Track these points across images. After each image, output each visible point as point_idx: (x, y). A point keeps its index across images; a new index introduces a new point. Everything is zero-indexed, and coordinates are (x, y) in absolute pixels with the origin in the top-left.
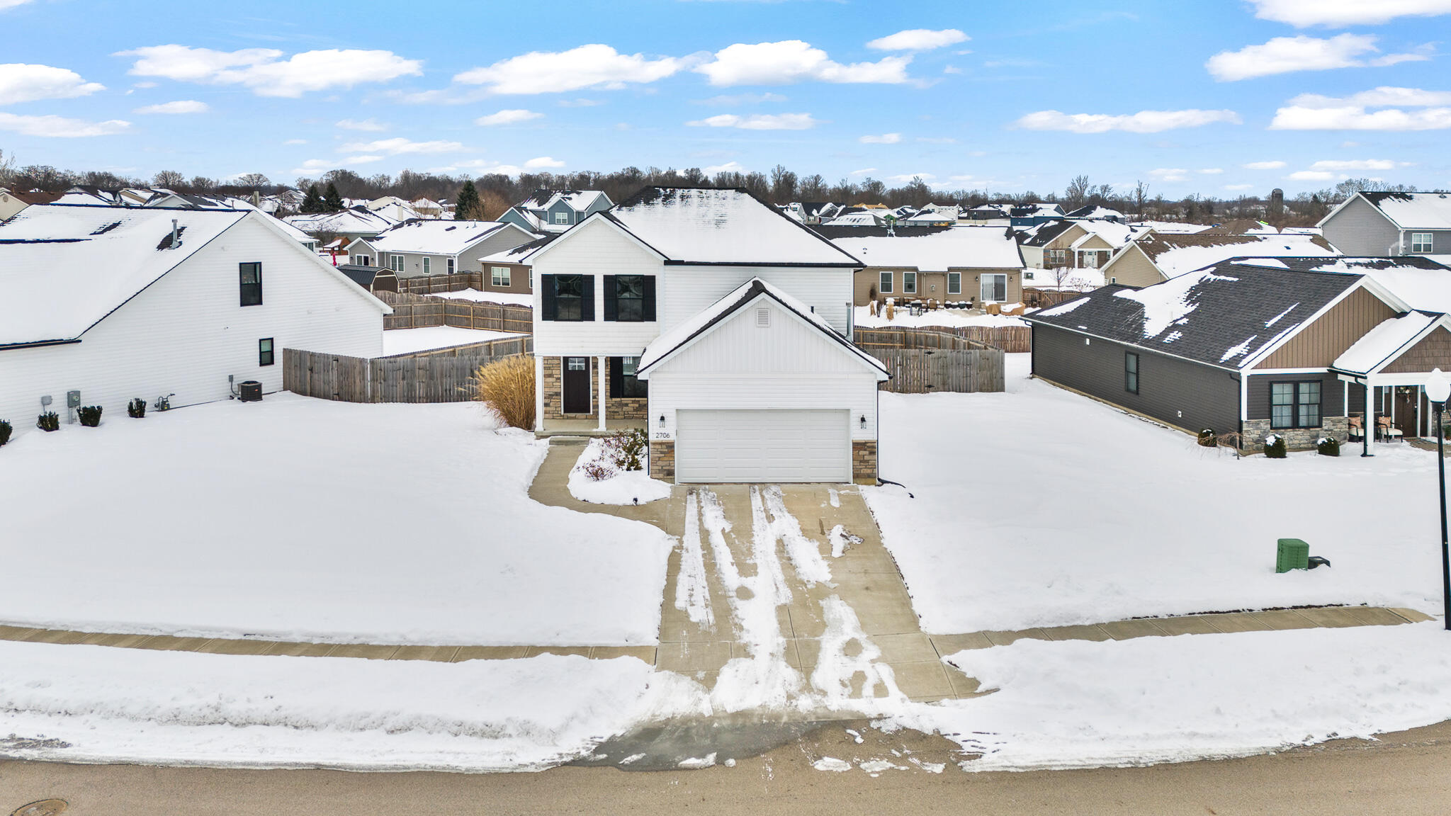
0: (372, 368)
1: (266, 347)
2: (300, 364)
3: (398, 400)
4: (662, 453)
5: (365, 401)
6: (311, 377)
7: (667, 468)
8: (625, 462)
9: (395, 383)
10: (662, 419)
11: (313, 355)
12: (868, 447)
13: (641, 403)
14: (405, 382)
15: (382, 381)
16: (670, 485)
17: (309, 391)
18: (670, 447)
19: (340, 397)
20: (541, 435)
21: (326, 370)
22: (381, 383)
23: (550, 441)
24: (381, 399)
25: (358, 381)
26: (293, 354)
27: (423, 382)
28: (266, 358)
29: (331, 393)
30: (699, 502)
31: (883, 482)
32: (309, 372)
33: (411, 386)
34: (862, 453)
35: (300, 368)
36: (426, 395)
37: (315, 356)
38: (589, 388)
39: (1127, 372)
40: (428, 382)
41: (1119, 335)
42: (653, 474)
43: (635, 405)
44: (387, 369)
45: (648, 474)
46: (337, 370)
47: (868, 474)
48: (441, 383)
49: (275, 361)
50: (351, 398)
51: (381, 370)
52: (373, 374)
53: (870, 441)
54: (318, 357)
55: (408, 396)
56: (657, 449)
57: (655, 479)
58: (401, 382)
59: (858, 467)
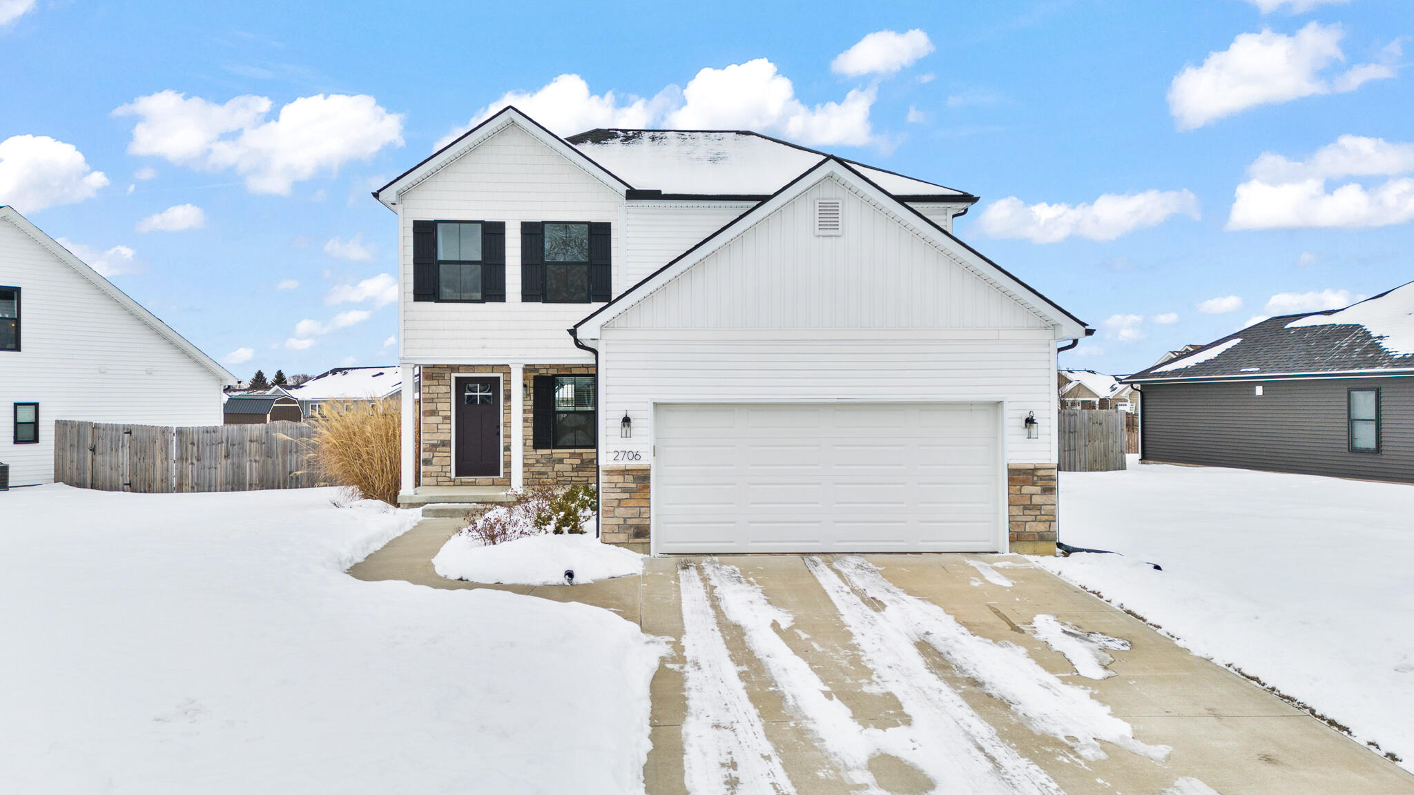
0: (180, 441)
1: (26, 415)
2: (78, 442)
3: (218, 488)
4: (624, 490)
5: (167, 490)
6: (93, 460)
7: (635, 521)
8: (551, 519)
9: (213, 465)
10: (626, 420)
11: (96, 427)
12: (1041, 478)
13: (584, 456)
14: (229, 461)
15: (195, 461)
16: (642, 556)
17: (89, 481)
18: (642, 478)
19: (132, 487)
20: (408, 502)
21: (115, 449)
22: (192, 464)
23: (424, 511)
24: (193, 488)
25: (158, 462)
26: (69, 428)
27: (256, 461)
28: (26, 433)
29: (121, 483)
30: (705, 580)
31: (1068, 551)
32: (89, 454)
33: (239, 467)
34: (1027, 489)
35: (78, 447)
36: (261, 480)
37: (99, 428)
38: (499, 434)
39: (1351, 421)
40: (264, 461)
41: (1333, 364)
42: (607, 536)
43: (578, 461)
44: (202, 443)
45: (598, 536)
46: (129, 447)
47: (1038, 533)
48: (284, 462)
49: (40, 438)
50: (149, 489)
51: (193, 444)
52: (181, 450)
53: (1044, 466)
54: (103, 430)
55: (233, 482)
56: (616, 483)
57: (610, 544)
58: (224, 462)
59: (1018, 519)
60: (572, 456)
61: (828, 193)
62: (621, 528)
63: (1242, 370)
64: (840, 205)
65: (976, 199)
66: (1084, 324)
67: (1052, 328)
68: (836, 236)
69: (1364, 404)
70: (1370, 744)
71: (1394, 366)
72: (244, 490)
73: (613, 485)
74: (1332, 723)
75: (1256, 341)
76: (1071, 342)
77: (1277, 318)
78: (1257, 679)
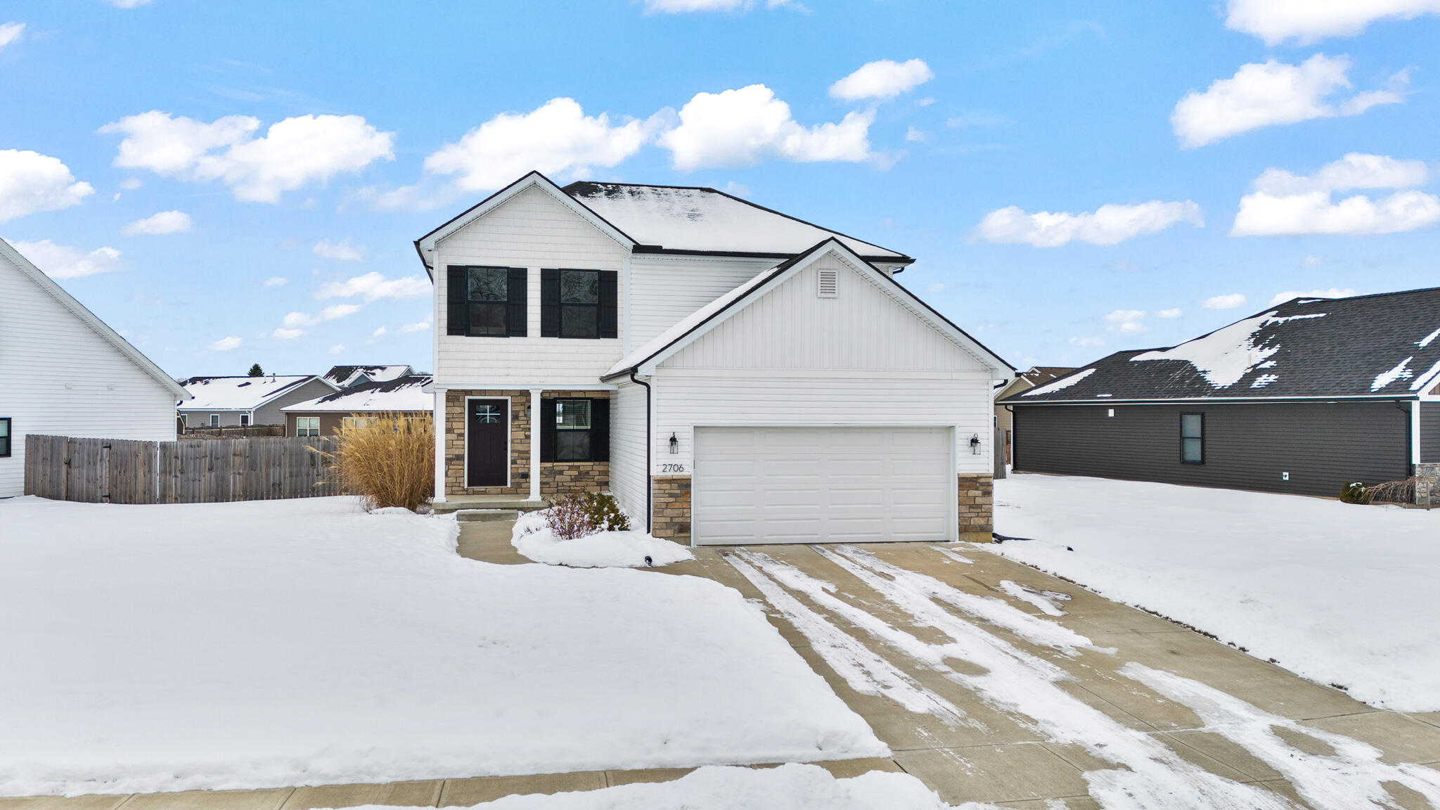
0: (164, 455)
2: (52, 456)
3: (202, 499)
4: (671, 495)
5: (151, 501)
6: (68, 474)
7: (680, 520)
9: (197, 478)
10: (674, 441)
11: (72, 442)
12: (982, 484)
13: (581, 469)
14: (213, 474)
15: (178, 474)
16: (687, 547)
17: (64, 494)
18: (685, 486)
19: (111, 499)
20: (442, 508)
21: (92, 462)
22: (176, 476)
23: (458, 516)
24: (176, 499)
25: (141, 475)
26: (41, 442)
27: (239, 474)
29: (99, 494)
30: (749, 562)
31: (1000, 539)
32: (64, 468)
33: (222, 478)
34: (972, 493)
35: (51, 460)
36: (245, 491)
37: (75, 443)
38: (506, 449)
39: (1182, 438)
40: (247, 474)
41: (1169, 393)
42: (658, 531)
43: (576, 473)
44: (187, 457)
45: (649, 532)
46: (109, 461)
47: (979, 526)
48: (268, 475)
49: (12, 452)
50: (129, 499)
51: (176, 457)
52: (165, 464)
53: (984, 475)
54: (80, 444)
55: (217, 494)
56: (665, 490)
57: (660, 538)
58: (208, 474)
59: (966, 515)
60: (571, 468)
61: (828, 265)
62: (668, 525)
63: (1098, 396)
64: (836, 274)
65: (913, 261)
66: (1014, 369)
67: (990, 371)
68: (833, 298)
69: (1193, 425)
70: (1229, 644)
71: (1215, 396)
72: (228, 501)
73: (662, 492)
74: (1206, 634)
75: (1108, 371)
76: (1002, 382)
77: (1123, 352)
78: (1156, 613)
